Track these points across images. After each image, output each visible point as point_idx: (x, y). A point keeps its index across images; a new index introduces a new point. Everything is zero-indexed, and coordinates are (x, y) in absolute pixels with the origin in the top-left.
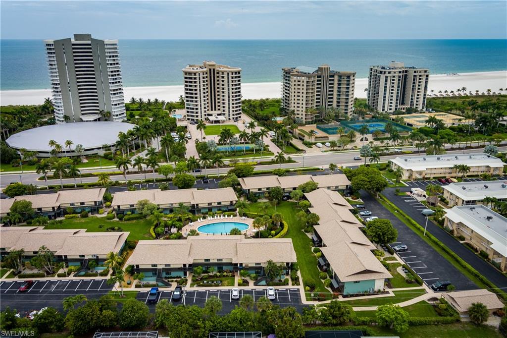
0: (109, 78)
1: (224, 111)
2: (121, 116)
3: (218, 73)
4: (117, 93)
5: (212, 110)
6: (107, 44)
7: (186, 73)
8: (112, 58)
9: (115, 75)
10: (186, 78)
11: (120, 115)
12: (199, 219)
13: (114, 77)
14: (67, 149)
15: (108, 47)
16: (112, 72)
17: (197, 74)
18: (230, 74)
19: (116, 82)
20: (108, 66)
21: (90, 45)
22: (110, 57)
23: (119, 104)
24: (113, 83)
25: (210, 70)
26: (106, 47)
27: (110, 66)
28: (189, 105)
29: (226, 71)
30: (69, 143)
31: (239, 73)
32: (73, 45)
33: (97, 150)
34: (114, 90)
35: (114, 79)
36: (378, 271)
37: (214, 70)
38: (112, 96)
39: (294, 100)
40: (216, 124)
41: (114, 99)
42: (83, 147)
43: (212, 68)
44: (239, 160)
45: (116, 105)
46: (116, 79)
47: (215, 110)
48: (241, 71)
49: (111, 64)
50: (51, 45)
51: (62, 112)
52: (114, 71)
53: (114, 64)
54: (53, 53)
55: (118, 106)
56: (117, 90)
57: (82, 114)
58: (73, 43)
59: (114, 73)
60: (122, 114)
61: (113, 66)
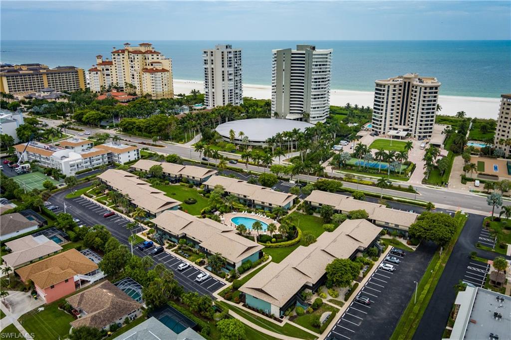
0: (312, 84)
1: (411, 127)
2: (318, 119)
3: (413, 87)
4: (318, 98)
5: (400, 124)
6: (315, 54)
7: (378, 85)
8: (318, 67)
9: (319, 82)
10: (376, 89)
11: (318, 117)
12: (243, 212)
13: (318, 84)
14: (240, 138)
15: (316, 57)
16: (315, 79)
17: (387, 86)
18: (423, 89)
19: (319, 88)
20: (313, 74)
21: (304, 54)
22: (316, 65)
23: (318, 108)
24: (315, 89)
25: (405, 83)
26: (313, 57)
27: (314, 74)
28: (375, 116)
29: (419, 86)
30: (242, 134)
31: (436, 88)
32: (292, 54)
33: (262, 143)
34: (314, 95)
35: (317, 85)
36: (272, 296)
37: (409, 83)
38: (312, 100)
39: (500, 126)
40: (393, 140)
41: (314, 103)
42: (249, 139)
43: (407, 81)
44: (354, 176)
45: (315, 108)
46: (319, 85)
47: (404, 125)
48: (439, 86)
49: (316, 72)
50: (275, 54)
51: (274, 108)
52: (319, 78)
53: (320, 72)
54: (276, 61)
55: (316, 109)
56: (318, 95)
57: (291, 113)
58: (293, 52)
59: (318, 80)
60: (320, 117)
61: (318, 74)
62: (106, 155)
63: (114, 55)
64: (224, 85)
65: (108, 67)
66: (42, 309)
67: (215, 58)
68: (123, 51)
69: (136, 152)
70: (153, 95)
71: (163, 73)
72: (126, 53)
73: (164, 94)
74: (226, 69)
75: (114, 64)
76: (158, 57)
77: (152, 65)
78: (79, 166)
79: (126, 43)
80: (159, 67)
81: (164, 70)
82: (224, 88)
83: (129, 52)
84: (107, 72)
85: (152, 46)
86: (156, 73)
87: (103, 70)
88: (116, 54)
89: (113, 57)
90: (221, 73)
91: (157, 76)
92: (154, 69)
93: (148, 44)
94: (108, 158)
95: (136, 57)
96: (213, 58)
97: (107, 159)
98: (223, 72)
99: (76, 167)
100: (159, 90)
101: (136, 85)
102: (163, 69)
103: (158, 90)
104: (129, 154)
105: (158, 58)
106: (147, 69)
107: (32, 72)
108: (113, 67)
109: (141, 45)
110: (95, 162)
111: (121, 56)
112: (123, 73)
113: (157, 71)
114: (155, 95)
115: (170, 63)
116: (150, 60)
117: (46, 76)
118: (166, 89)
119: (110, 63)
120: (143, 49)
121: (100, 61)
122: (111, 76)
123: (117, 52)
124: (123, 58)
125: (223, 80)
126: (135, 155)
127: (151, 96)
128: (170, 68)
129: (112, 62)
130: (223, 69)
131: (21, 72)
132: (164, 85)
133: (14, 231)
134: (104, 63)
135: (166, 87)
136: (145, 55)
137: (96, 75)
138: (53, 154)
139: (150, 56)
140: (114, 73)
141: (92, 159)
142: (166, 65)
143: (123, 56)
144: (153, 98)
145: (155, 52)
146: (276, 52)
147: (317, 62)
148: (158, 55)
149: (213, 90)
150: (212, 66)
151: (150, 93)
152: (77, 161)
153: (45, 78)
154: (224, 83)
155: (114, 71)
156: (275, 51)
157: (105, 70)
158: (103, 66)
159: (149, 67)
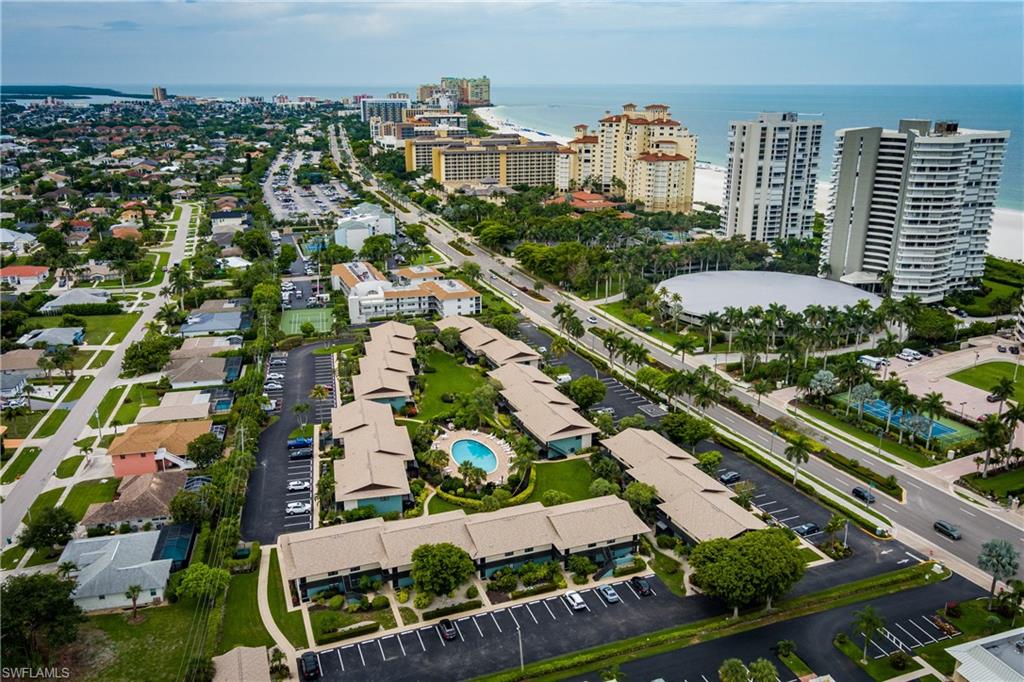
0: (906, 210)
2: (915, 291)
4: (920, 244)
6: (920, 144)
8: (927, 173)
9: (926, 207)
11: (914, 287)
12: (492, 434)
13: (921, 211)
15: (922, 149)
16: (915, 199)
19: (925, 222)
21: (904, 141)
22: (922, 169)
23: (917, 266)
24: (911, 222)
26: (916, 149)
27: (914, 188)
30: (677, 298)
32: (883, 139)
34: (910, 237)
35: (918, 215)
38: (901, 248)
41: (906, 255)
45: (909, 266)
46: (926, 215)
49: (917, 184)
50: (842, 138)
51: (825, 257)
52: (927, 200)
53: (930, 185)
54: (841, 152)
55: (912, 269)
56: (922, 237)
57: (863, 270)
58: (884, 136)
59: (923, 204)
60: (921, 287)
61: (925, 188)
62: (427, 299)
63: (603, 125)
64: (757, 196)
65: (590, 146)
66: (104, 481)
67: (748, 139)
68: (619, 119)
69: (474, 302)
70: (646, 204)
71: (673, 163)
72: (624, 122)
73: (671, 202)
74: (767, 163)
75: (599, 141)
76: (671, 132)
77: (658, 146)
78: (379, 309)
79: (628, 103)
80: (670, 151)
81: (678, 158)
82: (756, 202)
83: (629, 120)
84: (587, 155)
85: (669, 111)
86: (660, 163)
87: (580, 151)
88: (607, 124)
89: (602, 128)
90: (756, 171)
91: (660, 169)
92: (660, 155)
93: (661, 106)
94: (430, 304)
95: (634, 130)
96: (744, 139)
97: (427, 305)
98: (760, 168)
99: (374, 309)
100: (661, 195)
101: (627, 183)
102: (677, 155)
103: (659, 195)
104: (459, 303)
105: (671, 134)
106: (648, 153)
107: (484, 149)
108: (598, 148)
109: (648, 108)
110: (406, 307)
111: (615, 127)
112: (613, 159)
113: (665, 158)
114: (650, 204)
115: (694, 143)
116: (656, 138)
117: (505, 156)
118: (674, 194)
119: (594, 140)
120: (650, 116)
121: (580, 135)
122: (592, 163)
123: (609, 120)
124: (617, 131)
125: (758, 185)
126: (472, 306)
127: (642, 204)
128: (693, 154)
129: (597, 138)
130: (761, 163)
131: (469, 149)
132: (672, 185)
133: (191, 380)
134: (586, 140)
135: (676, 189)
136: (651, 127)
137: (564, 160)
138: (357, 285)
139: (657, 130)
140: (598, 159)
141: (400, 301)
142: (685, 147)
143: (617, 128)
144: (646, 210)
145: (669, 122)
146: (843, 135)
147: (923, 161)
148: (671, 128)
149: (738, 204)
150: (742, 156)
151: (641, 200)
152: (374, 301)
153: (503, 159)
154: (758, 190)
155: (598, 154)
156: (841, 132)
157: (583, 151)
158: (581, 145)
159: (653, 151)
